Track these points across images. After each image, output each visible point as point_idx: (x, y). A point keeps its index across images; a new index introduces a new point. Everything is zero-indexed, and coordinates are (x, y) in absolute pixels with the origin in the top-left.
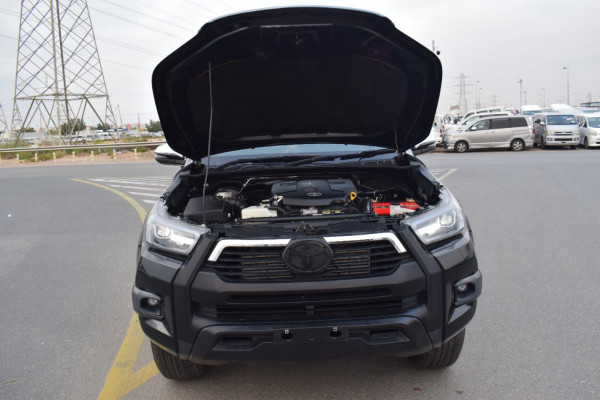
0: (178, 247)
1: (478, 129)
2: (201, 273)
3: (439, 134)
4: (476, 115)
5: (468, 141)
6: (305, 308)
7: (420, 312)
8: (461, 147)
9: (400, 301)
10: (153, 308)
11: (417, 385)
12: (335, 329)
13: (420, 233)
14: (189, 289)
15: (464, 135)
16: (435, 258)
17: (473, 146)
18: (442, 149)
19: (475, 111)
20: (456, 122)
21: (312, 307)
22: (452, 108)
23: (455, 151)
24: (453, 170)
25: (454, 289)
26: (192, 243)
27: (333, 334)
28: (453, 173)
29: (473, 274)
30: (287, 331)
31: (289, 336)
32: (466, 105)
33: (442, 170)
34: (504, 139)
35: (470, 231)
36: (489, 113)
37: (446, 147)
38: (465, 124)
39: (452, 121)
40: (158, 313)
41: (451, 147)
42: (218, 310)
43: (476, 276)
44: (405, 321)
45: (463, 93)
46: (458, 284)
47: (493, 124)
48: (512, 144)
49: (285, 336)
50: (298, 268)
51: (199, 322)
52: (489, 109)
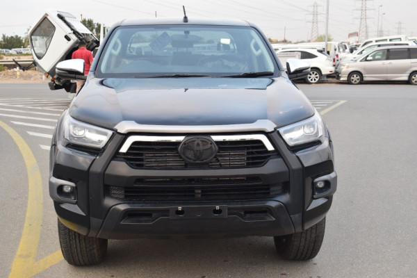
0: (93, 142)
1: (374, 60)
2: (113, 162)
3: (332, 63)
4: (374, 43)
5: (362, 72)
6: (193, 192)
7: (285, 198)
8: (355, 78)
9: (269, 189)
10: (68, 195)
11: (284, 272)
12: (218, 207)
13: (286, 137)
14: (103, 175)
15: (358, 66)
16: (297, 157)
17: (367, 78)
18: (335, 80)
19: (374, 39)
20: (352, 51)
21: (200, 191)
22: (351, 35)
23: (349, 82)
24: (343, 102)
25: (314, 184)
26: (105, 139)
27: (216, 211)
28: (342, 105)
29: (329, 173)
30: (180, 208)
31: (181, 212)
32: (367, 32)
33: (331, 102)
34: (402, 71)
35: (330, 141)
36: (388, 42)
37: (338, 77)
38: (361, 53)
39: (348, 50)
40: (73, 198)
41: (344, 78)
42: (125, 192)
43: (332, 175)
44: (273, 204)
45: (363, 18)
46: (316, 180)
47: (390, 54)
48: (410, 77)
49: (178, 212)
50: (190, 159)
51: (109, 202)
52: (388, 38)
